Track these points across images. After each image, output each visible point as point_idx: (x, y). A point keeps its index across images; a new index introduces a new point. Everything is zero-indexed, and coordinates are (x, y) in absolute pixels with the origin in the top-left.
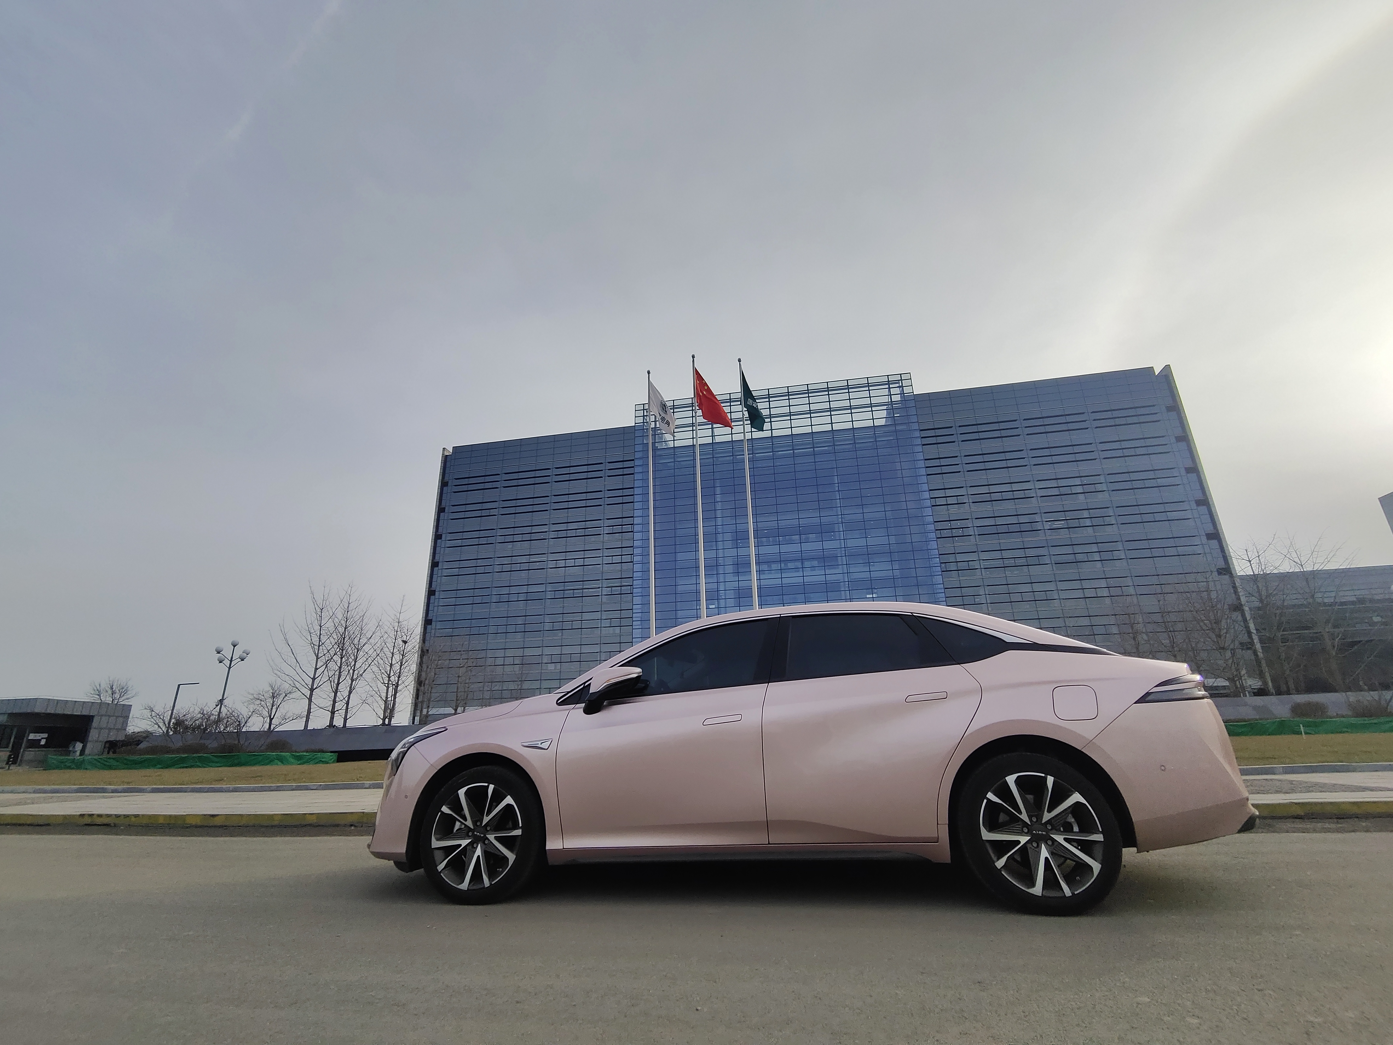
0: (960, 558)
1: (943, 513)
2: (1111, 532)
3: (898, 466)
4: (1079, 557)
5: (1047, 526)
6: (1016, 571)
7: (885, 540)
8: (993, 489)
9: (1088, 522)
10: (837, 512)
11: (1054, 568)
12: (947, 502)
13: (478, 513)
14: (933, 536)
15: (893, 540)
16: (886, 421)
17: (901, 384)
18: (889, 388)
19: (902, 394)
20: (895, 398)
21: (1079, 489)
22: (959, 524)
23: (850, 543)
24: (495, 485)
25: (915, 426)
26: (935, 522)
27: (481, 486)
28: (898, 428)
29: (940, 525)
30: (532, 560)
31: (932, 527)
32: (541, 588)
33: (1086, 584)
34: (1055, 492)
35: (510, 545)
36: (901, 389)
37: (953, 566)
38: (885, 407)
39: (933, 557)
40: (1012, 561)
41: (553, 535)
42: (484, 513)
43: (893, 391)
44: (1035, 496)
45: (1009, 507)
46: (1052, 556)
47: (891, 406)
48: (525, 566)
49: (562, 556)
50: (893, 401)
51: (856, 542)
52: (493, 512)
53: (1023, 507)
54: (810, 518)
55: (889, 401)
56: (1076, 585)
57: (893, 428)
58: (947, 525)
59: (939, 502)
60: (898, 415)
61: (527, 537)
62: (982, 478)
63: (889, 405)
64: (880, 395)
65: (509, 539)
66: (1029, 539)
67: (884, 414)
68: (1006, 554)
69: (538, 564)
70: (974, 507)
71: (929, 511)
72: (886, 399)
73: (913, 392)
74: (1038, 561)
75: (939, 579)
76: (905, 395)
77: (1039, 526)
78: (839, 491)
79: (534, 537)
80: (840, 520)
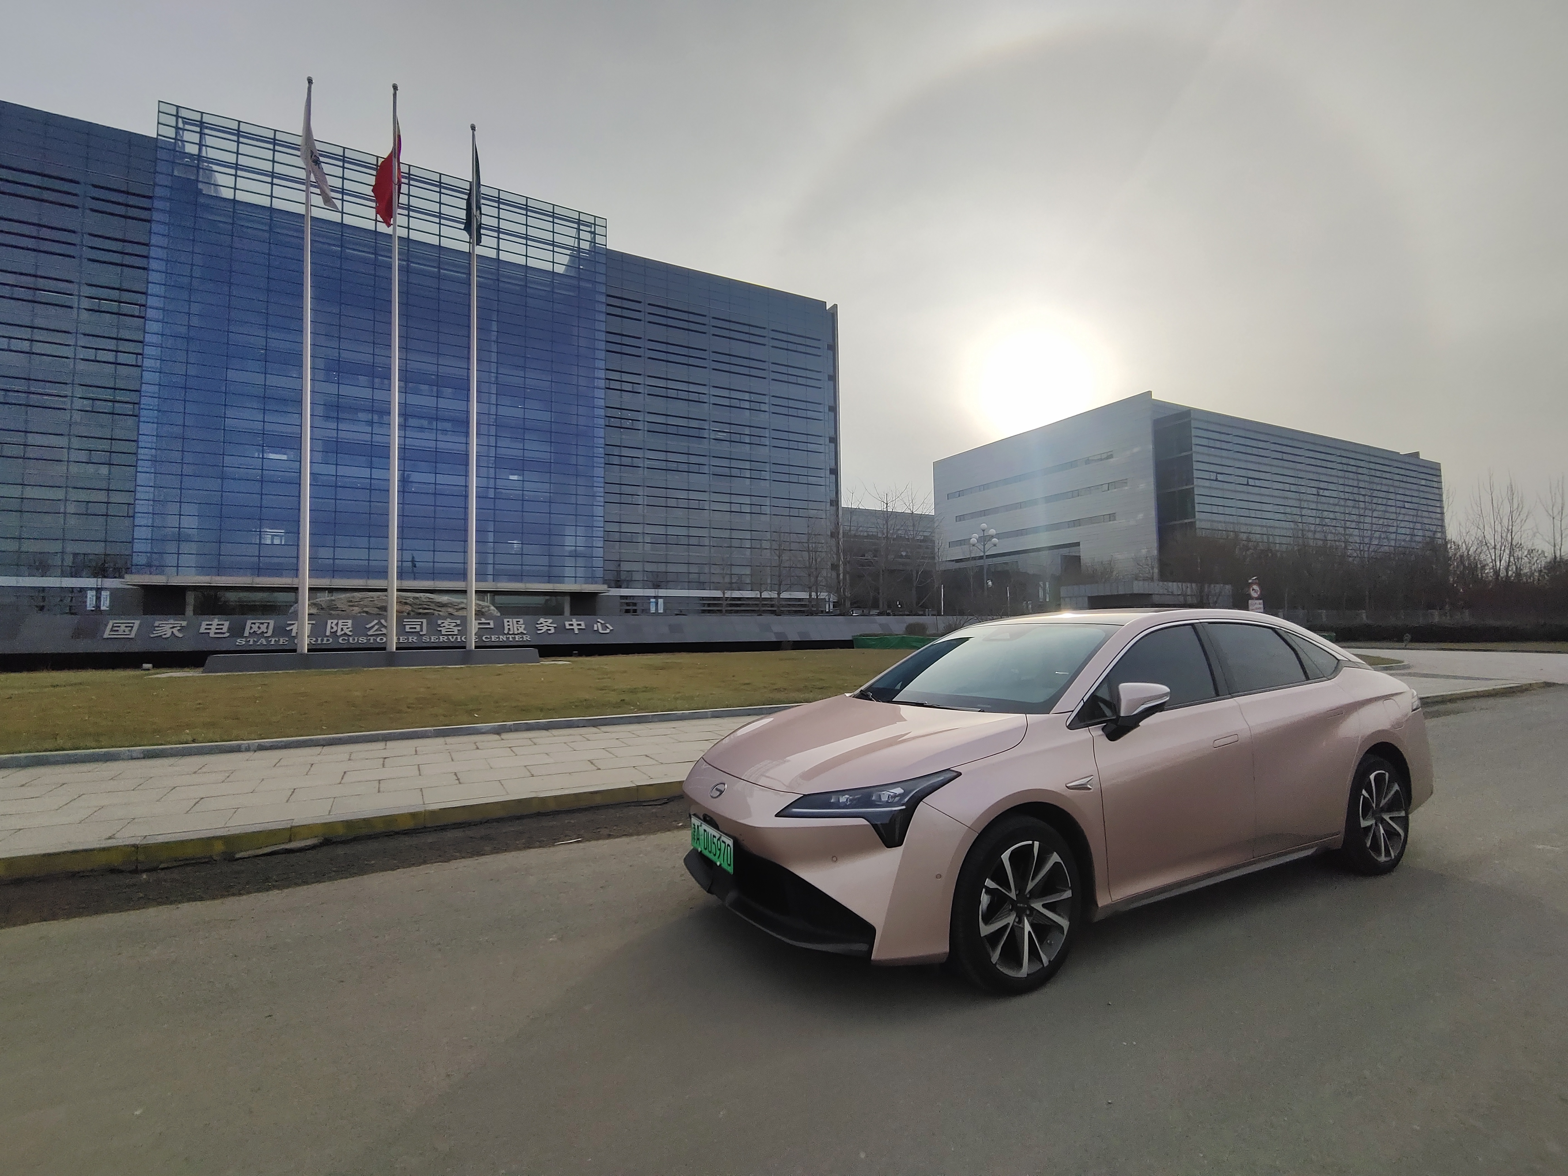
0: (625, 452)
1: (615, 399)
2: (762, 453)
4: (735, 472)
5: (713, 435)
6: (677, 476)
8: (671, 384)
9: (747, 439)
11: (711, 479)
12: (621, 388)
14: (602, 422)
16: (566, 270)
17: (593, 230)
18: (578, 229)
19: (593, 242)
20: (585, 245)
21: (747, 405)
22: (630, 415)
25: (603, 289)
26: (606, 407)
28: (583, 284)
29: (611, 412)
31: (602, 412)
33: (735, 499)
34: (726, 402)
36: (592, 236)
37: (616, 460)
38: (569, 252)
39: (599, 446)
40: (675, 465)
43: (582, 235)
44: (708, 401)
45: (680, 408)
46: (711, 466)
47: (576, 254)
50: (580, 247)
53: (695, 410)
55: (576, 246)
56: (726, 498)
57: (575, 282)
58: (619, 413)
59: (614, 385)
60: (584, 268)
62: (661, 369)
63: (575, 250)
64: (566, 235)
66: (695, 446)
67: (566, 260)
68: (670, 457)
70: (648, 400)
71: (601, 393)
72: (571, 242)
73: (606, 246)
74: (698, 470)
75: (599, 472)
76: (597, 245)
77: (706, 434)
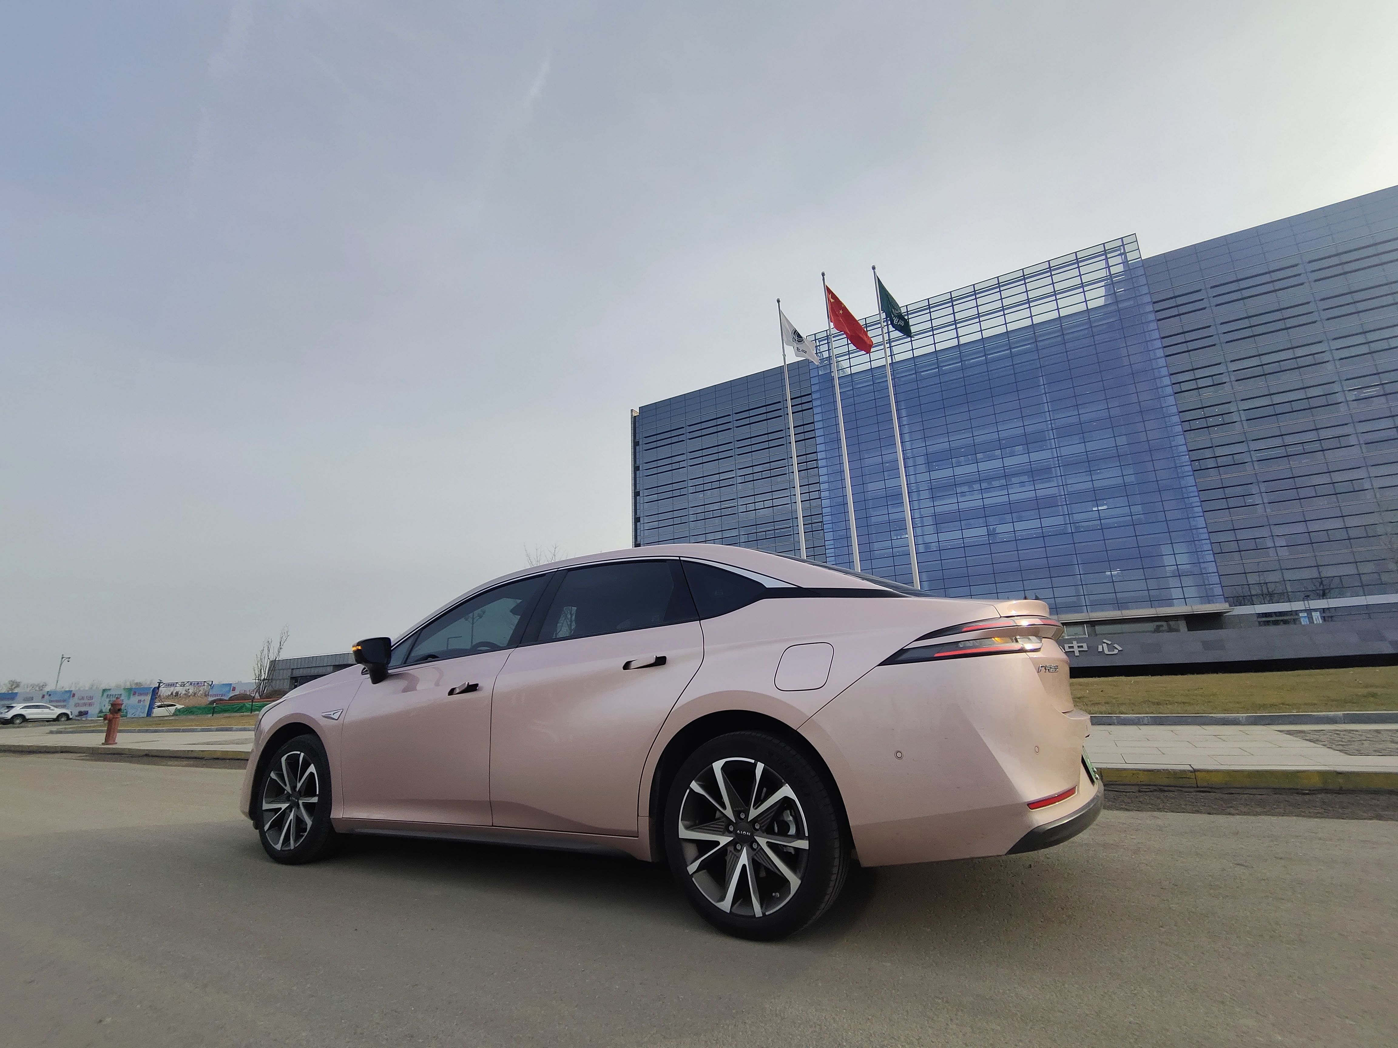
0: (1219, 451)
1: (1191, 400)
3: (1124, 352)
5: (1351, 396)
6: (1305, 461)
7: (1111, 442)
8: (1265, 359)
10: (1046, 417)
11: (1363, 450)
12: (1197, 385)
13: (669, 468)
14: (1178, 429)
15: (1122, 440)
16: (1104, 301)
17: (1122, 251)
18: (1107, 259)
19: (1125, 262)
20: (1116, 270)
22: (1217, 410)
23: (1065, 451)
24: (681, 438)
25: (1147, 299)
26: (1180, 412)
27: (669, 441)
28: (1122, 305)
29: (1188, 415)
30: (723, 506)
31: (1176, 419)
32: (735, 533)
35: (701, 495)
36: (1123, 256)
37: (1210, 463)
38: (1103, 284)
39: (1182, 454)
40: (1299, 447)
41: (740, 480)
42: (675, 466)
43: (1111, 262)
44: (1331, 359)
45: (1291, 379)
46: (1359, 434)
47: (1110, 282)
48: (717, 513)
49: (751, 500)
50: (1112, 273)
51: (1073, 449)
52: (682, 464)
53: (1311, 377)
54: (1011, 429)
55: (1108, 274)
58: (1201, 413)
59: (1185, 387)
60: (1123, 289)
61: (716, 485)
63: (1108, 279)
64: (1094, 270)
65: (700, 488)
66: (1323, 417)
67: (1102, 291)
68: (1289, 440)
69: (730, 509)
70: (1239, 387)
71: (1171, 400)
72: (1103, 273)
73: (1141, 257)
74: (1340, 443)
75: (1191, 481)
76: (1129, 262)
77: (1339, 398)
78: (1046, 393)
79: (723, 483)
80: (1050, 426)
